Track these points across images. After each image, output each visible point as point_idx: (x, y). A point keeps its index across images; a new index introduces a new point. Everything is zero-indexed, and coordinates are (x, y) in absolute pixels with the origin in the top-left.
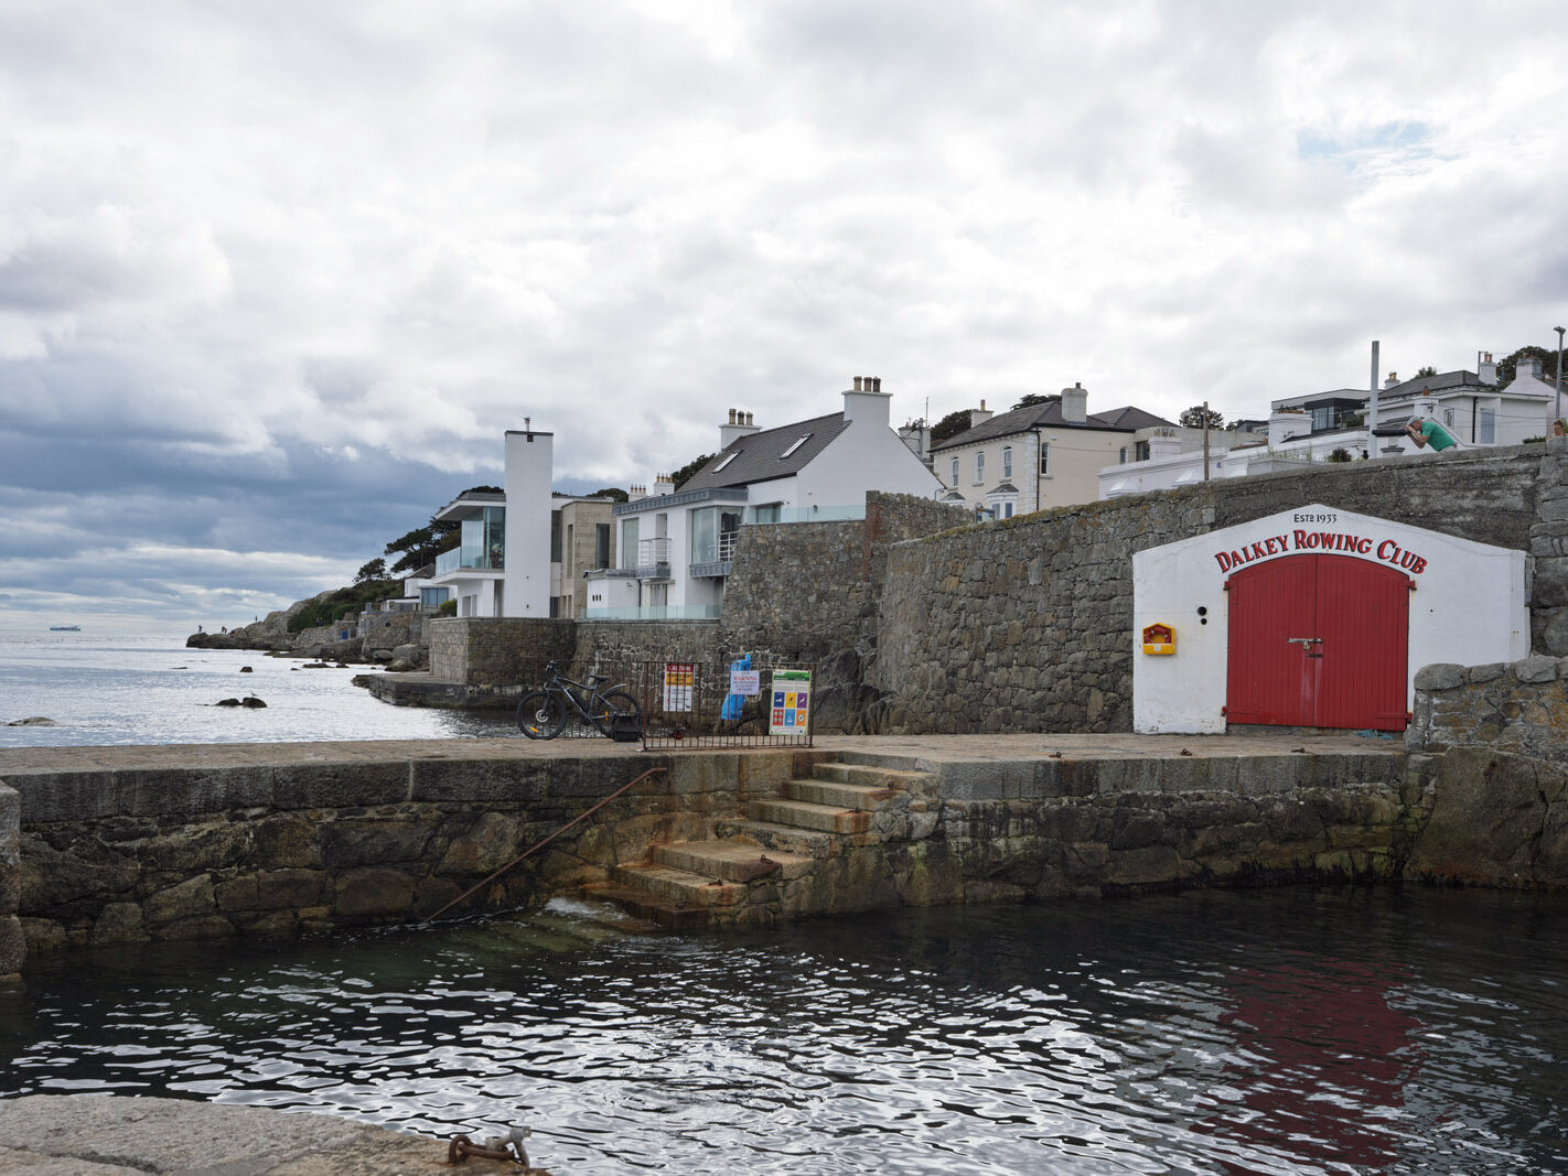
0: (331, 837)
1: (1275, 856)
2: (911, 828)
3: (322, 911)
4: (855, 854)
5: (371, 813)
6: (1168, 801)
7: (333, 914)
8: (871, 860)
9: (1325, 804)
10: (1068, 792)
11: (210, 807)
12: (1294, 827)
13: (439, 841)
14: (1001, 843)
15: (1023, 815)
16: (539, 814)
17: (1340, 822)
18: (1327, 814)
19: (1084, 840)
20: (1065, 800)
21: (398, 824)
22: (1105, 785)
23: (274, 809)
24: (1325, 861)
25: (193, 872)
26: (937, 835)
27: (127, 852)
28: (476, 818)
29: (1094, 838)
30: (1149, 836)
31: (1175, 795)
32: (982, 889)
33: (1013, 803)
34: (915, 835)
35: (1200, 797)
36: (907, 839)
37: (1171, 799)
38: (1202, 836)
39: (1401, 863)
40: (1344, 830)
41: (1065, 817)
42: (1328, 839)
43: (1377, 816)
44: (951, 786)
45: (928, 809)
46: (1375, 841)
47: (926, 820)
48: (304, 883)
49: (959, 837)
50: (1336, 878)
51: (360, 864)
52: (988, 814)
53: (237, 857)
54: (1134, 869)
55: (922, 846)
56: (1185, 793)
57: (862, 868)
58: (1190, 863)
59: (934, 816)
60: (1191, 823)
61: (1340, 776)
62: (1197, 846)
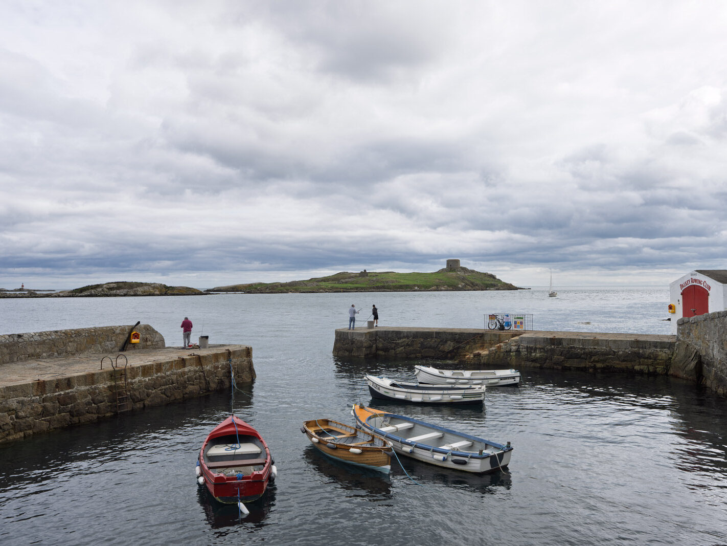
0: (422, 343)
1: (618, 364)
2: (511, 349)
3: (420, 355)
4: (498, 353)
5: (429, 340)
6: (584, 349)
7: (422, 356)
8: (502, 355)
9: (639, 353)
10: (554, 345)
11: (404, 337)
12: (626, 358)
13: (440, 345)
14: (533, 354)
15: (540, 349)
16: (458, 342)
17: (645, 358)
18: (638, 356)
19: (558, 355)
20: (553, 347)
21: (432, 342)
22: (564, 344)
23: (414, 338)
24: (637, 367)
25: (402, 346)
26: (518, 351)
27: (393, 343)
28: (446, 342)
29: (561, 355)
30: (577, 356)
31: (587, 347)
32: (528, 363)
33: (538, 346)
34: (512, 350)
35: (595, 349)
36: (510, 351)
37: (584, 348)
38: (593, 358)
39: (668, 371)
40: (646, 360)
41: (552, 350)
42: (640, 362)
43: (660, 358)
44: (521, 341)
45: (515, 346)
46: (658, 364)
47: (514, 348)
48: (417, 350)
49: (524, 352)
50: (641, 373)
51: (426, 348)
52: (531, 348)
53: (408, 345)
54: (574, 363)
55: (514, 353)
56: (590, 348)
57: (499, 356)
58: (590, 364)
59: (517, 347)
60: (591, 354)
61: (647, 347)
62: (592, 360)
